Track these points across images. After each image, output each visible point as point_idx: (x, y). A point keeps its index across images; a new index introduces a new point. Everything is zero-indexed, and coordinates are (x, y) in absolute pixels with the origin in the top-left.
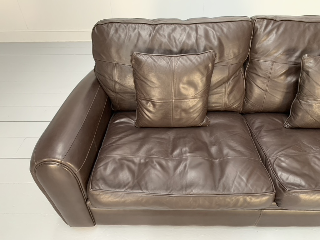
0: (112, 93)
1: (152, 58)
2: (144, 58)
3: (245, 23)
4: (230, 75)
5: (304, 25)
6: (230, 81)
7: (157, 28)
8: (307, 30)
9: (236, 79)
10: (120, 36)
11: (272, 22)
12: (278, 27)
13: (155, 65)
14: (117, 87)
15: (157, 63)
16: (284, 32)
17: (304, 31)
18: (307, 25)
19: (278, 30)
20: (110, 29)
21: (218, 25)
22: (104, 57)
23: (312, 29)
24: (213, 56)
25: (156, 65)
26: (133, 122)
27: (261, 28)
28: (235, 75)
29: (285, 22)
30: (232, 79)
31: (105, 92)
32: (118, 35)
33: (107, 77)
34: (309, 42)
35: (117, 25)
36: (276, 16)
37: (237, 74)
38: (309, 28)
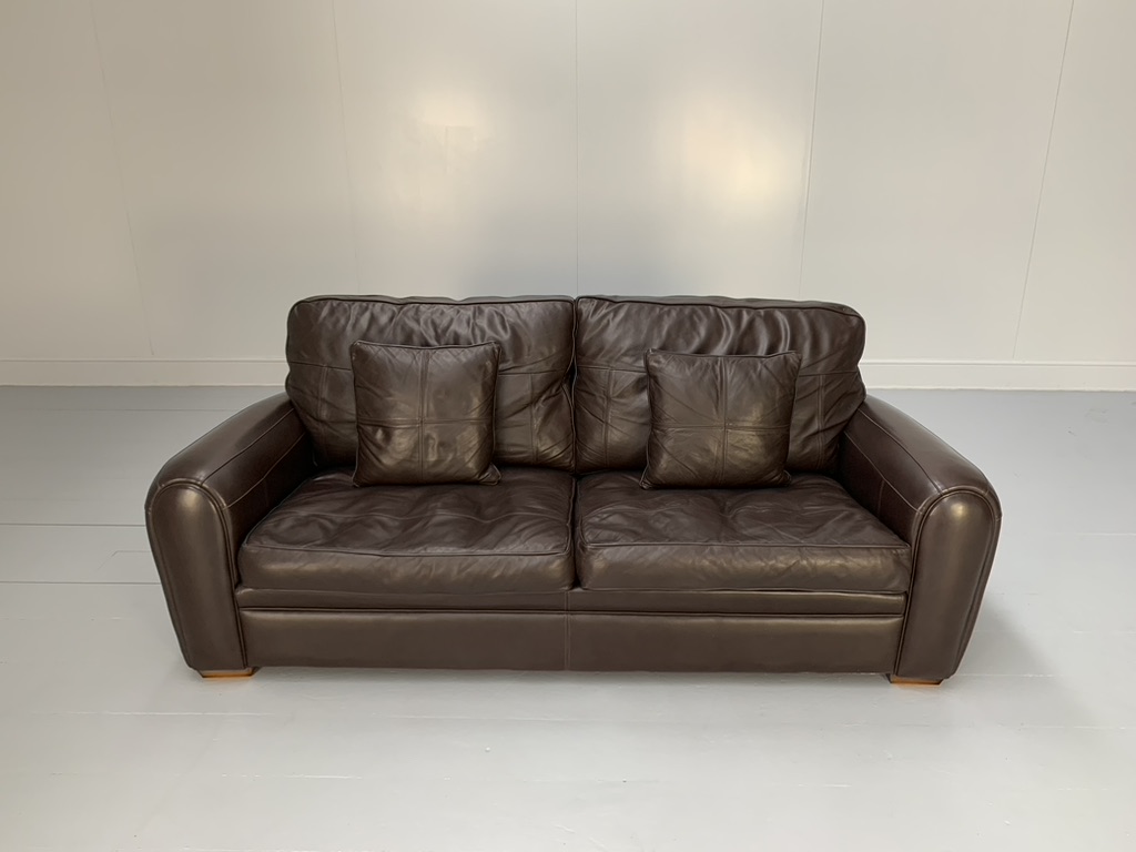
0: (314, 423)
1: (388, 351)
2: (375, 350)
3: (558, 305)
4: (537, 391)
5: (661, 309)
6: (540, 404)
7: (405, 308)
8: (666, 317)
9: (551, 401)
10: (338, 321)
11: (607, 303)
12: (616, 312)
13: (390, 361)
14: (324, 414)
15: (394, 357)
16: (626, 319)
17: (660, 317)
18: (666, 309)
19: (615, 316)
20: (322, 309)
21: (512, 307)
22: (306, 356)
23: (674, 313)
24: (494, 351)
25: (393, 361)
26: (349, 479)
27: (586, 308)
28: (548, 393)
29: (628, 304)
30: (543, 398)
31: (301, 421)
32: (334, 319)
33: (307, 391)
34: (669, 334)
35: (335, 303)
36: (616, 297)
37: (554, 391)
38: (669, 313)
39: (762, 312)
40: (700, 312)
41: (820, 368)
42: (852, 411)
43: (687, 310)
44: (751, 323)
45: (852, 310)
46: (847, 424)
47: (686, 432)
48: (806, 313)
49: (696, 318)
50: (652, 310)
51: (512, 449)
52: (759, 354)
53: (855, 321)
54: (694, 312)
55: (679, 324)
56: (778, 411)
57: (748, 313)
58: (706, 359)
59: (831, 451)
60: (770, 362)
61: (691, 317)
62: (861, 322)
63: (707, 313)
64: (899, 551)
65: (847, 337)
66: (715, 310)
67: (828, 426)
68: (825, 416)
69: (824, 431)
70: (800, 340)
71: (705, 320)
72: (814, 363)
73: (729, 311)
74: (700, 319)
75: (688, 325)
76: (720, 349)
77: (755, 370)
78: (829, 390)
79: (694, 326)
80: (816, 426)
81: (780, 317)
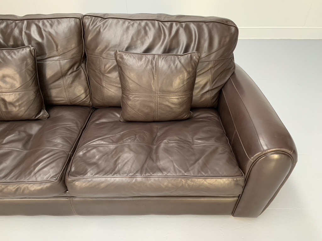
3: (73, 20)
4: (64, 70)
5: (129, 23)
6: (68, 76)
8: (131, 27)
9: (74, 74)
11: (100, 19)
17: (128, 28)
18: (132, 22)
27: (87, 22)
28: (72, 70)
29: (112, 19)
30: (69, 73)
34: (132, 38)
37: (75, 68)
38: (133, 25)
39: (184, 24)
40: (150, 25)
41: (213, 57)
42: (227, 78)
43: (143, 23)
44: (177, 32)
45: (232, 22)
46: (224, 86)
47: (139, 97)
48: (207, 26)
49: (147, 28)
50: (124, 23)
51: (56, 99)
52: (179, 53)
53: (233, 29)
54: (147, 24)
55: (138, 32)
56: (185, 85)
57: (176, 25)
58: (148, 56)
59: (215, 99)
60: (183, 59)
61: (145, 28)
62: (237, 30)
63: (154, 25)
64: (238, 179)
65: (228, 39)
66: (159, 24)
67: (214, 87)
68: (213, 82)
69: (211, 90)
70: (202, 41)
71: (152, 29)
72: (209, 55)
73: (166, 24)
74: (150, 29)
75: (143, 32)
76: (158, 50)
77: (174, 64)
78: (216, 69)
79: (146, 33)
80: (207, 88)
81: (193, 27)
